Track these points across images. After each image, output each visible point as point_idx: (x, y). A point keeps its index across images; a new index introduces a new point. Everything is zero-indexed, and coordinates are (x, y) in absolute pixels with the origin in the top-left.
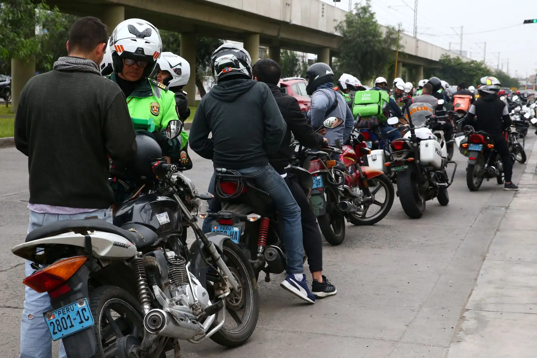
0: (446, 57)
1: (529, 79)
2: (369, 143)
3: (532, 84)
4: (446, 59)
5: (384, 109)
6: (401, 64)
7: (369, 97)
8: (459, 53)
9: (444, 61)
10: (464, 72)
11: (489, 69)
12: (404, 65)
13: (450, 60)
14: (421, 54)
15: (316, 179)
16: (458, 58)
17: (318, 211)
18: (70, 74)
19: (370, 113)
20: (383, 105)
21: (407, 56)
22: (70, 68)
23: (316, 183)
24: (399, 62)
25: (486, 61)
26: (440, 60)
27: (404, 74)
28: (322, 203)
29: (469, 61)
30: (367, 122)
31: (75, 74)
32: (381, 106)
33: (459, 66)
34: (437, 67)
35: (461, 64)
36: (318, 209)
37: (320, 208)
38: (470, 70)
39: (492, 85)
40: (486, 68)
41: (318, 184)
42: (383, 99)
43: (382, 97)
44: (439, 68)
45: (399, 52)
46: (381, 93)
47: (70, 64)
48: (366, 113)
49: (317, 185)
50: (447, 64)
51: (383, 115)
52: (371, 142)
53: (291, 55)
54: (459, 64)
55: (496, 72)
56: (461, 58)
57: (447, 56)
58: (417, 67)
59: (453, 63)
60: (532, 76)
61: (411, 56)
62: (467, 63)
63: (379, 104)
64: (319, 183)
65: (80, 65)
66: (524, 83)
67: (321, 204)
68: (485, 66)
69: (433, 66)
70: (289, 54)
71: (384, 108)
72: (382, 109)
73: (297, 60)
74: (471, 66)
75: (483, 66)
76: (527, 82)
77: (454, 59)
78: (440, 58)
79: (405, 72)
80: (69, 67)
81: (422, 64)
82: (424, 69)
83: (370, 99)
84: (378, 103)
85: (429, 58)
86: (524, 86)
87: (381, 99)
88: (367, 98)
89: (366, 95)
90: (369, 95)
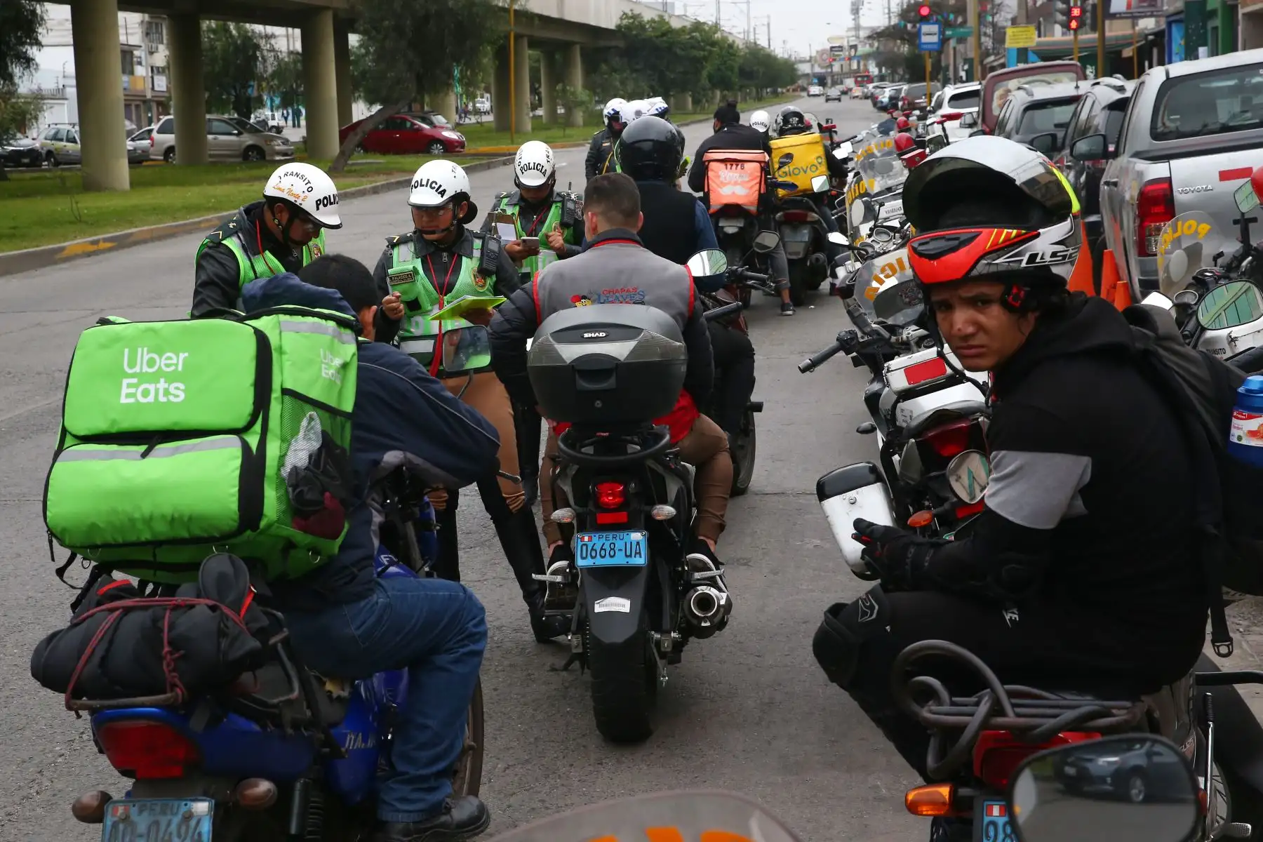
0: (632, 17)
1: (815, 57)
2: (188, 816)
3: (823, 71)
4: (633, 22)
5: (297, 482)
6: (525, 42)
7: (172, 378)
8: (660, 8)
9: (628, 27)
10: (679, 52)
11: (734, 42)
12: (533, 43)
13: (642, 26)
14: (572, 15)
16: (661, 17)
20: (286, 440)
21: (537, 21)
24: (518, 37)
25: (722, 23)
26: (619, 27)
27: (536, 65)
29: (688, 25)
30: (152, 634)
32: (273, 450)
33: (665, 38)
34: (613, 43)
35: (670, 31)
38: (693, 47)
40: (724, 39)
42: (285, 392)
43: (285, 375)
44: (616, 47)
45: (516, 11)
46: (274, 340)
50: (636, 36)
51: (290, 531)
53: (239, 33)
54: (664, 34)
55: (747, 47)
56: (666, 18)
57: (634, 17)
58: (566, 47)
59: (650, 32)
60: (822, 53)
61: (546, 20)
62: (683, 29)
63: (253, 440)
66: (805, 68)
68: (722, 36)
69: (602, 43)
70: (234, 32)
71: (295, 469)
72: (280, 480)
73: (257, 47)
74: (692, 38)
75: (718, 35)
76: (812, 66)
77: (653, 21)
78: (619, 22)
79: (538, 61)
81: (576, 38)
82: (582, 49)
83: (178, 393)
84: (238, 431)
85: (593, 23)
86: (807, 75)
87: (276, 394)
88: (162, 385)
89: (151, 363)
90: (176, 360)
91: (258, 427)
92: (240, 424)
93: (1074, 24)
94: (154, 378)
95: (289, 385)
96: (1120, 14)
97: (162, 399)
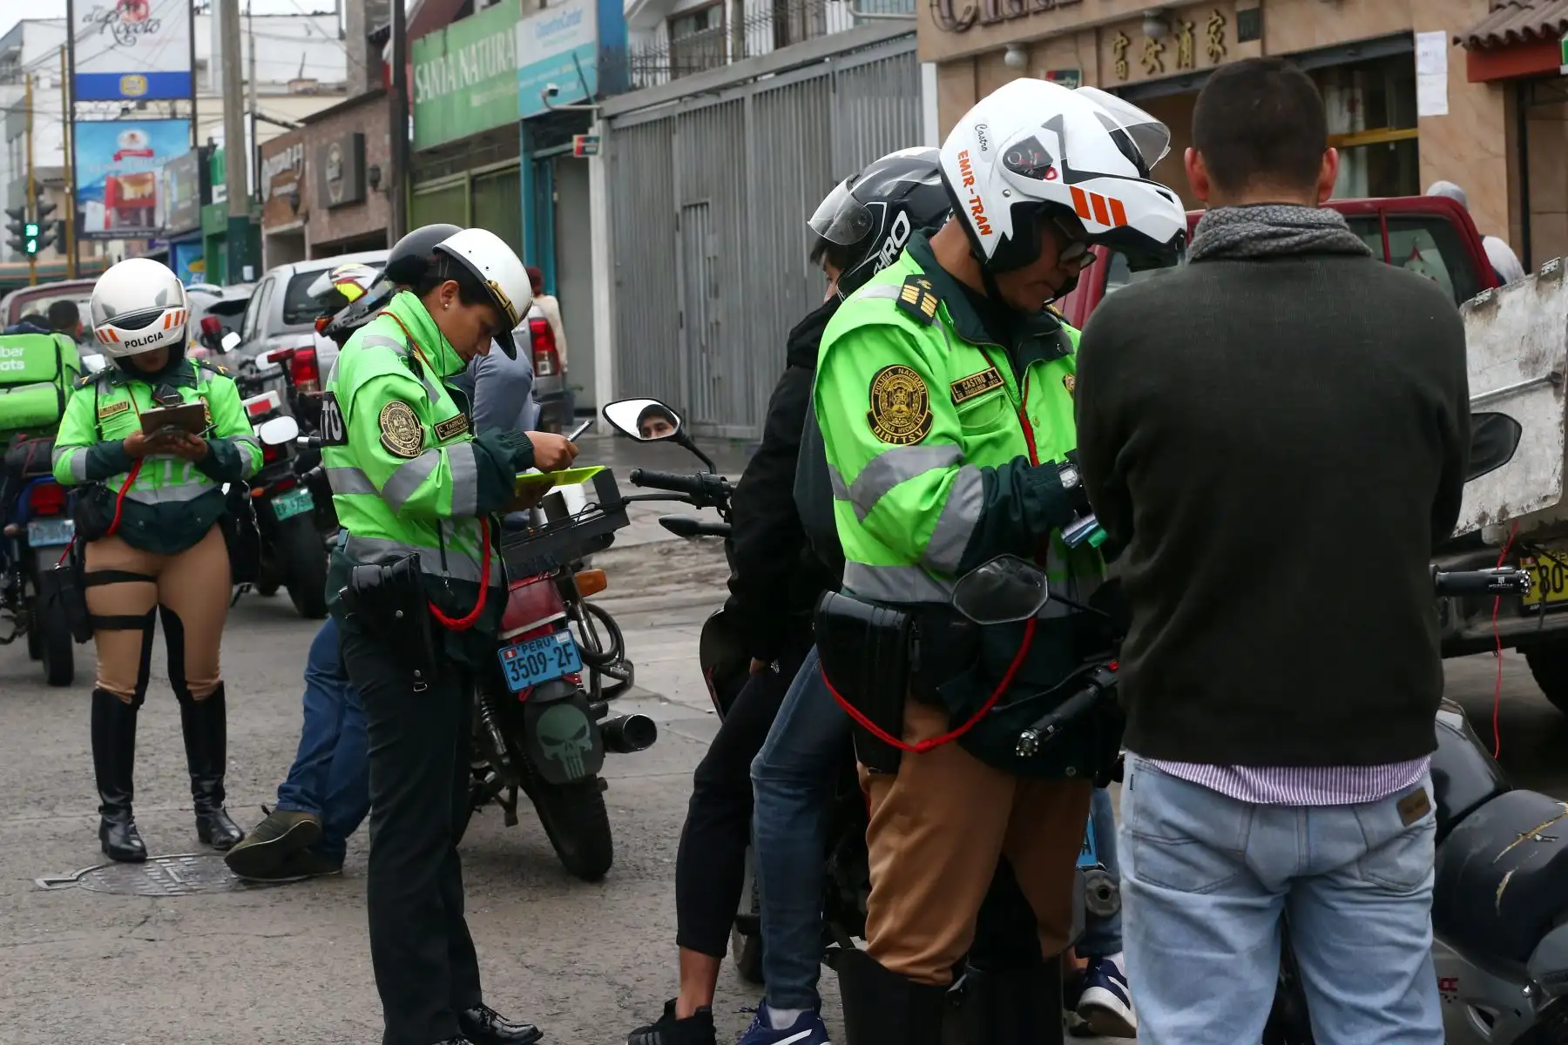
2: (64, 526)
15: (553, 645)
17: (580, 759)
18: (1297, 264)
19: (28, 418)
22: (1298, 244)
23: (556, 657)
28: (584, 727)
31: (1317, 264)
36: (579, 753)
37: (582, 748)
39: (365, 292)
41: (564, 660)
42: (68, 366)
43: (66, 360)
47: (1294, 230)
48: (15, 419)
49: (561, 665)
52: (70, 522)
63: (59, 385)
64: (568, 656)
65: (1327, 230)
67: (582, 732)
80: (1297, 238)
84: (52, 381)
87: (64, 366)
88: (13, 362)
89: (6, 353)
90: (19, 352)
91: (59, 379)
92: (52, 376)
93: (32, 246)
94: (9, 359)
95: (68, 362)
96: (97, 233)
97: (13, 368)
